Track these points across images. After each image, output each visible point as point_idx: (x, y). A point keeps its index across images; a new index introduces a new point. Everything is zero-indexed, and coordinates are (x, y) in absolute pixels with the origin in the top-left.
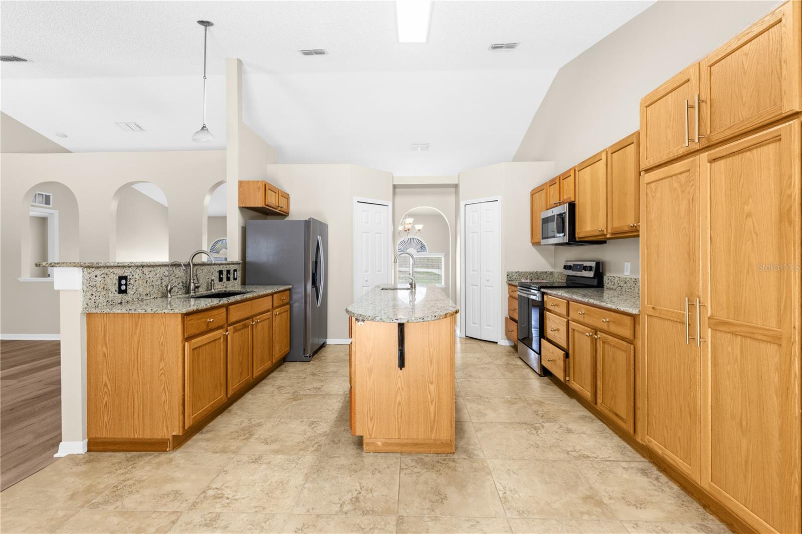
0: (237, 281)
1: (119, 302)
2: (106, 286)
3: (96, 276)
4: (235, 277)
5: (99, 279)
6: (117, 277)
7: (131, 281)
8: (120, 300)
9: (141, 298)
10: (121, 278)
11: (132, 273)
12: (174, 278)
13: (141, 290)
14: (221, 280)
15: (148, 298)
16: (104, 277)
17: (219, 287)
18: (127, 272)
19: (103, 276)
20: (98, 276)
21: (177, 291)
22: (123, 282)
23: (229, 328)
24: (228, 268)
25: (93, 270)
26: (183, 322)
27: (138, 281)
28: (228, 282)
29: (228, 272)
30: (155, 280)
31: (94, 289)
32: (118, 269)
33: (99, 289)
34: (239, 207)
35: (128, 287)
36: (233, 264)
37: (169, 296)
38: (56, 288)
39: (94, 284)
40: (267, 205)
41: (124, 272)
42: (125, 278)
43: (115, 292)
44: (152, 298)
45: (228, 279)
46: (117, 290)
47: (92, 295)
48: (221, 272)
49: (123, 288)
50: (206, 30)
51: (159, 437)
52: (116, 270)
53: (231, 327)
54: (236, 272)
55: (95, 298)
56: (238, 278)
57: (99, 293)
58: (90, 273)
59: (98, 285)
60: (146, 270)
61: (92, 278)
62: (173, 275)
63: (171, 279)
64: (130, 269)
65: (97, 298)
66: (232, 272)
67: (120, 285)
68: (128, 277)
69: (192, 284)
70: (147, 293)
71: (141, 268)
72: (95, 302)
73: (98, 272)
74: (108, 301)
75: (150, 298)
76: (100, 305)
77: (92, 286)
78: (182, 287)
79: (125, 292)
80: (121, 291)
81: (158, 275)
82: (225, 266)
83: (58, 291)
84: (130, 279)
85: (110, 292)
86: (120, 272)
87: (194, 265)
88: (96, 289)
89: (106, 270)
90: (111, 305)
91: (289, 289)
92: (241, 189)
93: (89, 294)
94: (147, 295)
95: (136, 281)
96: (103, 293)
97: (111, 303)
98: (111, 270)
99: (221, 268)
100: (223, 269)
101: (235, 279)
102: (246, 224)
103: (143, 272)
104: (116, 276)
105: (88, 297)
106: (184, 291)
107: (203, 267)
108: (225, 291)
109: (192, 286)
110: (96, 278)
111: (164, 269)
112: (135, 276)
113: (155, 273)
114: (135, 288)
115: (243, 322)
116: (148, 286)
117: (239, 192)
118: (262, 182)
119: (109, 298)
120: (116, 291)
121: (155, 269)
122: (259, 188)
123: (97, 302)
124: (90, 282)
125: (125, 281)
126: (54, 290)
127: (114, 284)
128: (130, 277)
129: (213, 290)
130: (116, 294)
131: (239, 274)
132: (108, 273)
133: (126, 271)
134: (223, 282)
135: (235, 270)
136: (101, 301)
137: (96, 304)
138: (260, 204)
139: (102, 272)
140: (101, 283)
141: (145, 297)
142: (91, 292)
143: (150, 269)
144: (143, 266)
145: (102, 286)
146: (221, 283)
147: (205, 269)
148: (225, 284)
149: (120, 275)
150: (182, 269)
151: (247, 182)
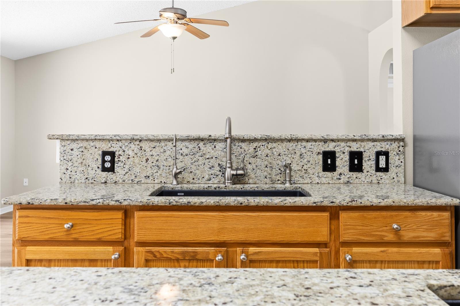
0: (392, 174)
1: (103, 181)
2: (84, 161)
3: (72, 150)
4: (383, 166)
5: (76, 152)
6: (100, 152)
7: (121, 157)
8: (105, 179)
9: (137, 180)
10: (105, 153)
11: (123, 148)
12: (200, 158)
13: (137, 170)
14: (329, 168)
15: (149, 181)
16: (83, 152)
17: (324, 180)
18: (115, 147)
19: (80, 150)
20: (75, 150)
21: (207, 177)
24: (355, 147)
25: (69, 142)
27: (132, 159)
28: (355, 174)
29: (356, 155)
30: (163, 157)
31: (70, 164)
32: (101, 143)
33: (76, 164)
35: (116, 165)
37: (175, 182)
39: (70, 158)
41: (110, 146)
42: (112, 154)
43: (97, 169)
44: (156, 182)
45: (356, 168)
46: (100, 167)
47: (67, 169)
48: (329, 155)
49: (108, 165)
52: (98, 144)
54: (383, 158)
55: (70, 173)
56: (392, 169)
57: (76, 168)
58: (65, 146)
59: (74, 159)
60: (146, 145)
61: (67, 151)
62: (199, 154)
63: (195, 159)
64: (120, 144)
65: (73, 173)
66: (368, 155)
68: (117, 154)
70: (148, 175)
71: (138, 143)
72: (70, 178)
73: (74, 145)
74: (87, 178)
75: (152, 182)
76: (76, 181)
77: (67, 159)
78: (218, 173)
79: (112, 169)
80: (104, 169)
81: (168, 153)
82: (343, 144)
84: (120, 155)
85: (90, 169)
86: (106, 147)
88: (71, 164)
89: (85, 144)
90: (92, 183)
93: (63, 168)
94: (147, 177)
95: (129, 158)
96: (81, 169)
97: (91, 181)
98: (92, 144)
99: (330, 147)
100: (337, 149)
101: (381, 170)
103: (141, 147)
104: (99, 150)
105: (62, 171)
107: (275, 145)
110: (72, 152)
112: (127, 152)
113: (162, 150)
114: (127, 167)
116: (149, 166)
119: (88, 175)
120: (98, 168)
121: (163, 144)
123: (73, 178)
124: (65, 155)
125: (108, 156)
127: (95, 159)
128: (120, 153)
130: (99, 171)
131: (401, 162)
132: (88, 147)
133: (113, 145)
134: (336, 174)
135: (381, 153)
136: (78, 177)
137: (72, 180)
139: (80, 146)
140: (79, 157)
141: (143, 180)
142: (65, 167)
143: (154, 144)
144: (140, 141)
145: (80, 161)
146: (329, 174)
147: (280, 148)
148: (344, 179)
149: (105, 150)
150: (220, 146)
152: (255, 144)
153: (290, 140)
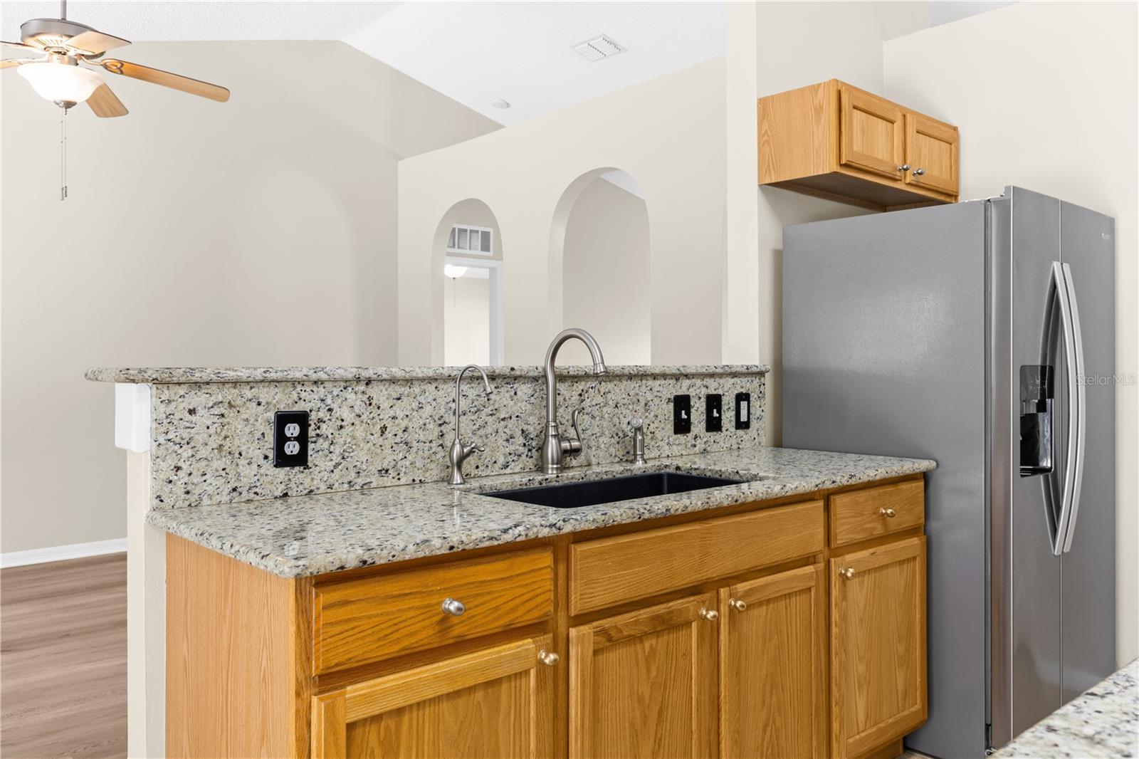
0: (752, 431)
1: (278, 493)
2: (227, 443)
3: (192, 412)
4: (744, 418)
5: (202, 418)
6: (271, 415)
7: (324, 426)
8: (283, 486)
9: (360, 481)
10: (283, 419)
11: (329, 401)
12: (490, 419)
13: (361, 456)
14: (682, 426)
15: (387, 481)
16: (223, 415)
17: (676, 450)
18: (308, 401)
19: (217, 411)
20: (200, 411)
21: (501, 461)
22: (292, 430)
23: (573, 632)
24: (713, 387)
25: (182, 390)
26: (303, 611)
27: (348, 429)
28: (713, 436)
29: (714, 402)
30: (416, 422)
31: (186, 452)
32: (273, 390)
33: (204, 452)
34: (760, 186)
35: (311, 446)
36: (734, 375)
37: (457, 478)
38: (119, 443)
39: (186, 435)
40: (847, 166)
41: (295, 396)
42: (302, 419)
43: (262, 462)
44: (403, 481)
45: (714, 425)
46: (271, 455)
47: (178, 468)
48: (682, 403)
49: (292, 448)
52: (264, 394)
53: (586, 629)
54: (744, 404)
55: (186, 479)
56: (754, 424)
57: (204, 463)
58: (170, 401)
59: (200, 439)
60: (380, 394)
61: (177, 416)
62: (488, 410)
63: (480, 422)
64: (321, 391)
65: (196, 478)
66: (728, 401)
67: (281, 440)
68: (313, 417)
69: (552, 442)
70: (385, 466)
71: (362, 387)
72: (188, 493)
73: (199, 399)
74: (234, 490)
75: (395, 482)
76: (206, 501)
77: (178, 440)
78: (521, 449)
79: (301, 460)
80: (283, 460)
81: (428, 410)
82: (698, 382)
84: (320, 420)
85: (242, 462)
86: (285, 401)
87: (561, 378)
88: (190, 452)
89: (229, 394)
90: (249, 501)
91: (925, 477)
92: (765, 126)
93: (166, 467)
94: (384, 472)
95: (341, 427)
96: (218, 464)
97: (245, 496)
98: (248, 393)
99: (683, 388)
100: (692, 393)
101: (742, 425)
102: (786, 238)
103: (370, 398)
104: (267, 411)
105: (162, 476)
106: (531, 463)
107: (610, 386)
108: (678, 468)
109: (552, 447)
110: (193, 418)
111: (450, 390)
112: (337, 412)
113: (415, 405)
114: (337, 449)
115: (660, 609)
116: (388, 444)
117: (761, 135)
118: (827, 84)
119: (238, 480)
120: (266, 457)
121: (417, 389)
122: (819, 110)
123: (197, 491)
124: (172, 428)
125: (298, 428)
126: (114, 446)
127: (258, 435)
128: (321, 415)
129: (640, 463)
130: (268, 467)
131: (762, 410)
132: (239, 402)
133: (303, 395)
134: (691, 435)
135: (742, 397)
136: (210, 490)
137: (193, 498)
138: (824, 165)
139: (214, 399)
140: (212, 430)
141: (376, 480)
142: (172, 461)
143: (397, 390)
144: (368, 382)
145: (214, 443)
146: (681, 438)
147: (617, 391)
148: (700, 445)
149: (283, 408)
150: (524, 389)
151: (788, 94)
152: (581, 386)
153: (631, 377)
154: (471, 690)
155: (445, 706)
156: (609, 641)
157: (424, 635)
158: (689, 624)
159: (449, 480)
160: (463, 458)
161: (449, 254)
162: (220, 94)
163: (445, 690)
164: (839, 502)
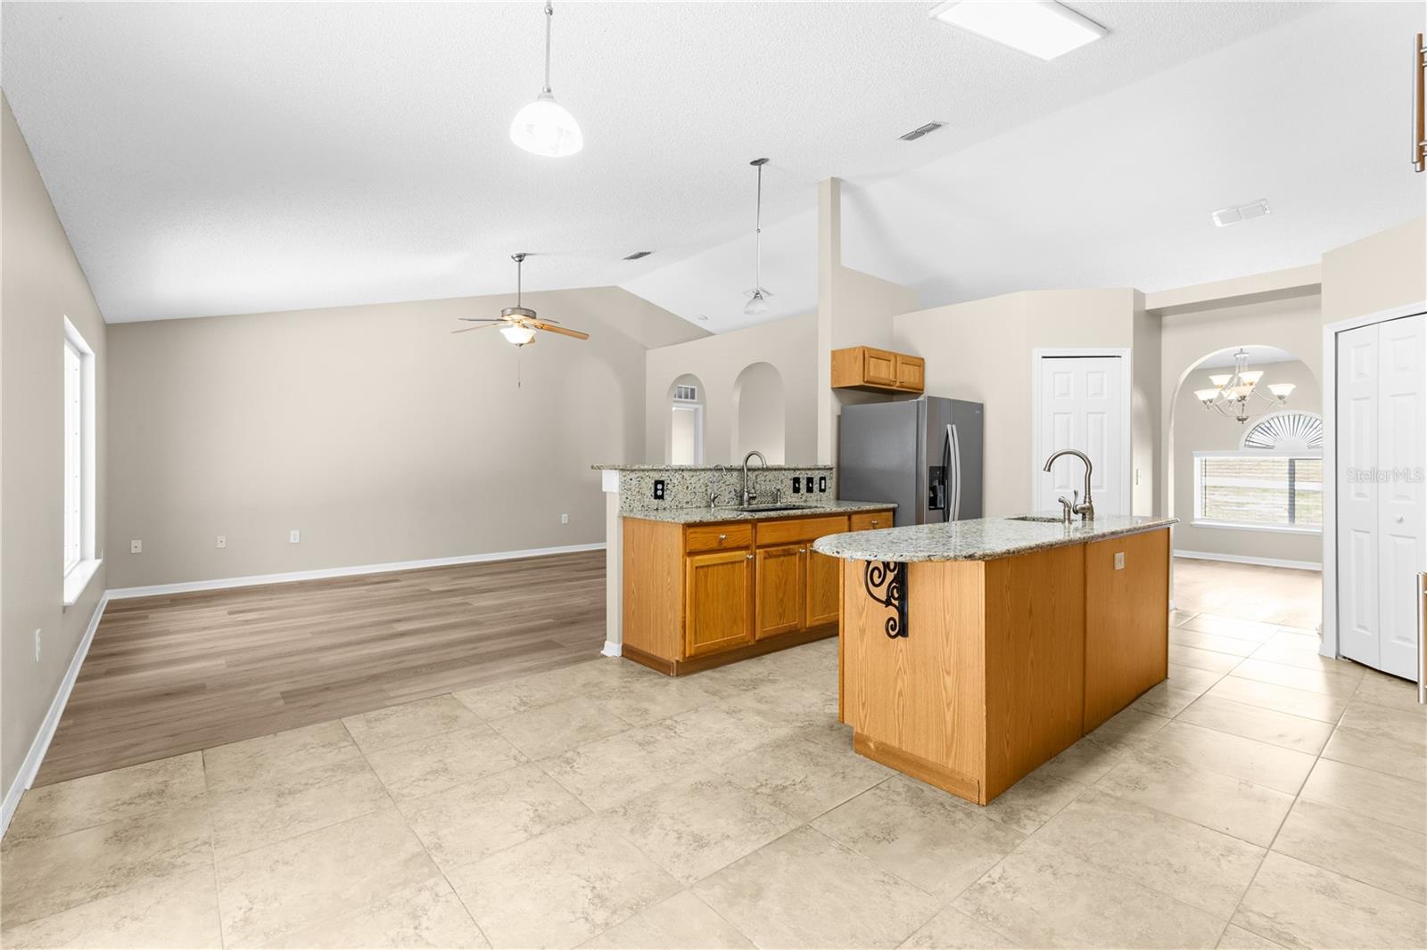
0: (827, 493)
1: (655, 508)
2: (641, 490)
3: (631, 479)
4: (823, 487)
5: (634, 482)
6: (653, 481)
7: (669, 485)
8: (656, 506)
9: (680, 506)
10: (657, 483)
11: (670, 477)
12: (723, 485)
13: (680, 496)
14: (796, 490)
15: (689, 506)
16: (640, 481)
17: (794, 500)
18: (664, 477)
19: (638, 479)
20: (633, 479)
21: (727, 500)
22: (660, 486)
23: (757, 551)
24: (810, 474)
25: (628, 472)
26: (685, 534)
27: (676, 487)
28: (810, 494)
29: (810, 480)
30: (698, 486)
31: (629, 493)
32: (654, 473)
33: (634, 493)
34: (833, 389)
35: (665, 492)
36: (819, 469)
37: (713, 506)
38: (604, 490)
39: (629, 487)
40: (867, 382)
41: (660, 475)
42: (662, 482)
43: (650, 497)
44: (693, 506)
45: (810, 490)
47: (627, 498)
48: (796, 480)
49: (659, 493)
50: (760, 170)
51: (667, 659)
52: (652, 474)
53: (761, 550)
54: (823, 482)
55: (630, 502)
56: (827, 490)
57: (634, 497)
58: (625, 476)
59: (633, 488)
60: (686, 474)
61: (627, 481)
62: (723, 481)
63: (720, 486)
64: (668, 473)
65: (632, 502)
66: (816, 480)
67: (656, 490)
68: (666, 482)
69: (746, 494)
70: (688, 500)
71: (681, 472)
72: (630, 506)
73: (633, 475)
74: (643, 506)
75: (691, 506)
76: (635, 509)
77: (627, 489)
78: (734, 496)
79: (661, 497)
80: (657, 497)
81: (702, 481)
82: (803, 472)
83: (605, 493)
84: (668, 483)
85: (645, 497)
86: (657, 476)
87: (749, 470)
88: (631, 493)
89: (641, 474)
90: (647, 510)
91: (894, 510)
92: (834, 363)
93: (624, 497)
94: (687, 503)
95: (674, 486)
96: (638, 497)
97: (646, 508)
98: (647, 474)
99: (797, 474)
100: (801, 476)
101: (822, 491)
102: (842, 410)
103: (683, 476)
104: (652, 479)
105: (623, 501)
106: (737, 502)
107: (768, 473)
108: (794, 505)
109: (746, 496)
110: (631, 482)
111: (709, 474)
112: (673, 481)
113: (698, 478)
114: (673, 494)
115: (786, 547)
116: (689, 492)
117: (833, 366)
118: (859, 348)
119: (644, 503)
120: (652, 495)
121: (698, 473)
122: (856, 358)
123: (632, 506)
124: (625, 485)
127: (649, 488)
128: (668, 481)
129: (778, 504)
130: (652, 498)
131: (831, 484)
132: (644, 476)
133: (663, 474)
134: (800, 493)
135: (822, 478)
136: (636, 506)
137: (631, 508)
138: (858, 382)
139: (637, 475)
140: (636, 486)
141: (685, 506)
142: (626, 496)
143: (691, 473)
144: (683, 470)
145: (637, 490)
146: (796, 495)
147: (770, 475)
148: (804, 498)
149: (657, 479)
150: (735, 474)
151: (843, 350)
152: (756, 473)
153: (776, 470)
154: (727, 563)
155: (720, 567)
156: (768, 556)
157: (715, 545)
158: (795, 554)
159: (710, 506)
160: (715, 498)
161: (675, 401)
162: (584, 336)
163: (720, 562)
164: (854, 518)
